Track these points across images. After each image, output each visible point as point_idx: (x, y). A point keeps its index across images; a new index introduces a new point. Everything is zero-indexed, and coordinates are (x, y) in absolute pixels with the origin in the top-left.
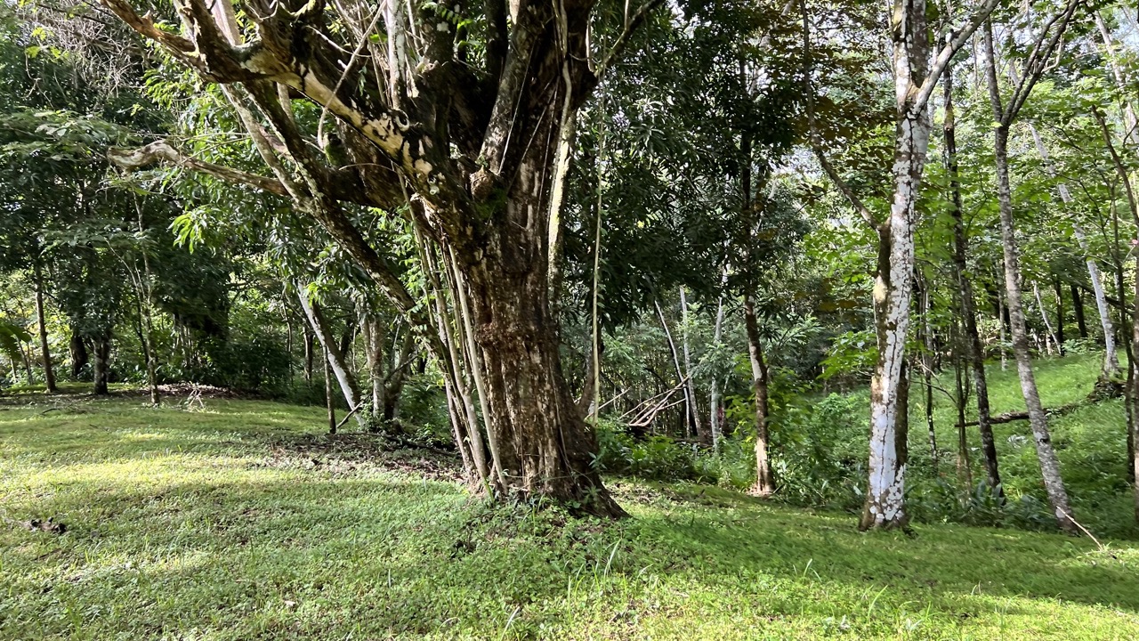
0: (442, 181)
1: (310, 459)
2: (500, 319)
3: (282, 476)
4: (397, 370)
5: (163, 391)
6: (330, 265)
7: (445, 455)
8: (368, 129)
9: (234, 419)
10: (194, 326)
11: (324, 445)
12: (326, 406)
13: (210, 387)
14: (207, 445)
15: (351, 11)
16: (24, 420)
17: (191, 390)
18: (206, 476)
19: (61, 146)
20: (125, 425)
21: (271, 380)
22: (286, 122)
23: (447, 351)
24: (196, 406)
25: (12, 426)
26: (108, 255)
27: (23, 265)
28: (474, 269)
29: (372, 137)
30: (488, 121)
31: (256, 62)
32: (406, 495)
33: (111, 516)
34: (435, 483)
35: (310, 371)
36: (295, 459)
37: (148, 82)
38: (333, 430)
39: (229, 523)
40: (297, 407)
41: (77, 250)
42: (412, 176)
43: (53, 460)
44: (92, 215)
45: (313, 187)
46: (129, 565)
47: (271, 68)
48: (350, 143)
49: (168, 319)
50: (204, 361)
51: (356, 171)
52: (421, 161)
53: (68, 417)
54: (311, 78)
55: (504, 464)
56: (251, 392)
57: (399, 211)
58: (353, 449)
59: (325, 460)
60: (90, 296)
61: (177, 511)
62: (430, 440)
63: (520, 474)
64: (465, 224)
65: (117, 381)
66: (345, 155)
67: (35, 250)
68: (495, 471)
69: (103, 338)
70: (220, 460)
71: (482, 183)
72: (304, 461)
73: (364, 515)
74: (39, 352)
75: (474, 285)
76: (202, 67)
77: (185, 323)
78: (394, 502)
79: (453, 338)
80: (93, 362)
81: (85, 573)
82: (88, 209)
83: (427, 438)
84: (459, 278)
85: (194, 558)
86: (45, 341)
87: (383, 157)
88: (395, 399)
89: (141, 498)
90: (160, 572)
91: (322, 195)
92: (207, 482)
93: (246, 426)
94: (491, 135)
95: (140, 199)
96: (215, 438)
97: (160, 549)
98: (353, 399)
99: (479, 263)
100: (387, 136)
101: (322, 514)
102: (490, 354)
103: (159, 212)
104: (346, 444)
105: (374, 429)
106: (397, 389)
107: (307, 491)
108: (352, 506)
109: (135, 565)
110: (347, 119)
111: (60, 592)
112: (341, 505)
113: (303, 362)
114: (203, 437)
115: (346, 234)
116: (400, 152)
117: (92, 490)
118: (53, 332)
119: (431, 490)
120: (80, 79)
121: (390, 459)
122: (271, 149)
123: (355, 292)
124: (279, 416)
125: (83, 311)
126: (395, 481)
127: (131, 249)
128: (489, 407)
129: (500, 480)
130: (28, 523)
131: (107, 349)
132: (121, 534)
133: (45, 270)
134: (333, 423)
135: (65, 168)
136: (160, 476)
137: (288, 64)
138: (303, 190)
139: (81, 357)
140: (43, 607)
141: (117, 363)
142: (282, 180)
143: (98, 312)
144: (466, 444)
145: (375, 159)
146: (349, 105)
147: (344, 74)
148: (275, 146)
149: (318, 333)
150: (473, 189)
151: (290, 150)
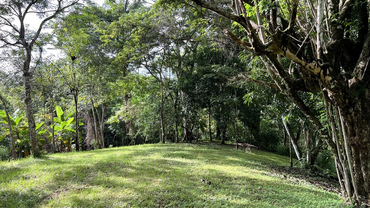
0: (336, 83)
1: (283, 175)
2: (359, 135)
3: (273, 179)
4: (316, 148)
5: (239, 145)
6: (293, 111)
7: (334, 182)
8: (307, 66)
9: (259, 157)
10: (249, 126)
11: (288, 171)
12: (290, 157)
13: (253, 146)
14: (250, 165)
15: (304, 26)
16: (204, 149)
17: (247, 146)
18: (250, 175)
19: (217, 74)
20: (228, 155)
21: (272, 146)
22: (279, 65)
23: (335, 145)
24: (248, 152)
25: (201, 151)
26: (227, 105)
27: (206, 107)
28: (348, 116)
29: (309, 69)
30: (358, 59)
31: (270, 48)
32: (317, 195)
33: (222, 182)
34: (329, 193)
35: (285, 144)
36: (278, 174)
37: (240, 55)
38: (292, 166)
39: (255, 192)
40: (280, 156)
41: (219, 103)
42: (324, 82)
43: (209, 162)
44: (223, 94)
45: (287, 86)
46: (226, 199)
47: (274, 50)
48: (301, 71)
49: (242, 123)
50: (252, 137)
51: (303, 80)
52: (328, 76)
53: (214, 150)
54: (288, 51)
55: (359, 193)
56: (265, 149)
57: (318, 93)
58: (298, 174)
59: (288, 176)
60: (222, 116)
61: (240, 184)
62: (329, 175)
63: (366, 198)
64: (345, 99)
65: (228, 141)
66: (299, 75)
67: (209, 103)
68: (355, 195)
69: (224, 128)
70: (254, 170)
71: (354, 83)
72: (281, 175)
73: (300, 200)
74: (208, 130)
75: (348, 122)
76: (253, 52)
77: (247, 125)
78: (312, 197)
79: (338, 141)
80: (221, 135)
81: (214, 198)
82: (223, 92)
83: (327, 174)
84: (342, 119)
85: (244, 201)
86: (210, 128)
87: (313, 76)
88: (315, 158)
89: (231, 178)
90: (234, 203)
91: (290, 89)
92: (250, 177)
93: (263, 160)
94: (358, 65)
95: (236, 88)
96: (253, 163)
97: (235, 196)
98: (299, 156)
99: (351, 113)
100: (314, 68)
101: (285, 196)
102: (354, 149)
103: (241, 92)
104: (296, 171)
105: (307, 167)
106: (316, 154)
107: (281, 186)
108: (296, 195)
109: (227, 199)
110: (300, 64)
111: (208, 202)
112: (292, 194)
113: (283, 140)
114: (250, 162)
115: (298, 101)
116: (319, 74)
117: (218, 173)
118: (212, 125)
119: (327, 196)
120: (223, 56)
121: (312, 180)
122: (274, 74)
123: (301, 120)
124: (273, 158)
125: (219, 120)
126: (314, 189)
127: (233, 103)
128: (353, 169)
129: (357, 199)
130: (202, 180)
131: (225, 131)
132: (225, 188)
133: (211, 108)
134: (292, 163)
135: (218, 80)
136: (236, 172)
137: (280, 48)
138: (284, 87)
139: (219, 133)
140: (203, 206)
141: (228, 135)
142: (277, 84)
143: (223, 121)
144: (342, 182)
145: (310, 76)
146: (301, 59)
147: (300, 49)
148: (275, 73)
149: (288, 132)
150: (349, 85)
151: (280, 74)
